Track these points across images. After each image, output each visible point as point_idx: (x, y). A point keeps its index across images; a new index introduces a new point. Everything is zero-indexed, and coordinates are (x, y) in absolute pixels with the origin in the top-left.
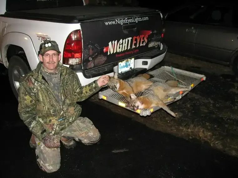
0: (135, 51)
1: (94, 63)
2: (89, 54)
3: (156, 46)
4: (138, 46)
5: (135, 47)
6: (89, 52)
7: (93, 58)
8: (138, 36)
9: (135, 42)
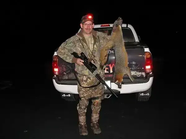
0: (110, 76)
1: (68, 77)
2: (63, 70)
3: (138, 75)
4: (111, 71)
5: (108, 72)
6: (63, 69)
7: (67, 74)
8: (110, 64)
9: (108, 68)
